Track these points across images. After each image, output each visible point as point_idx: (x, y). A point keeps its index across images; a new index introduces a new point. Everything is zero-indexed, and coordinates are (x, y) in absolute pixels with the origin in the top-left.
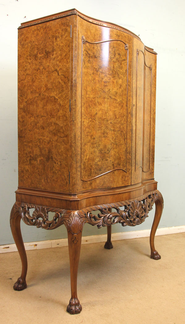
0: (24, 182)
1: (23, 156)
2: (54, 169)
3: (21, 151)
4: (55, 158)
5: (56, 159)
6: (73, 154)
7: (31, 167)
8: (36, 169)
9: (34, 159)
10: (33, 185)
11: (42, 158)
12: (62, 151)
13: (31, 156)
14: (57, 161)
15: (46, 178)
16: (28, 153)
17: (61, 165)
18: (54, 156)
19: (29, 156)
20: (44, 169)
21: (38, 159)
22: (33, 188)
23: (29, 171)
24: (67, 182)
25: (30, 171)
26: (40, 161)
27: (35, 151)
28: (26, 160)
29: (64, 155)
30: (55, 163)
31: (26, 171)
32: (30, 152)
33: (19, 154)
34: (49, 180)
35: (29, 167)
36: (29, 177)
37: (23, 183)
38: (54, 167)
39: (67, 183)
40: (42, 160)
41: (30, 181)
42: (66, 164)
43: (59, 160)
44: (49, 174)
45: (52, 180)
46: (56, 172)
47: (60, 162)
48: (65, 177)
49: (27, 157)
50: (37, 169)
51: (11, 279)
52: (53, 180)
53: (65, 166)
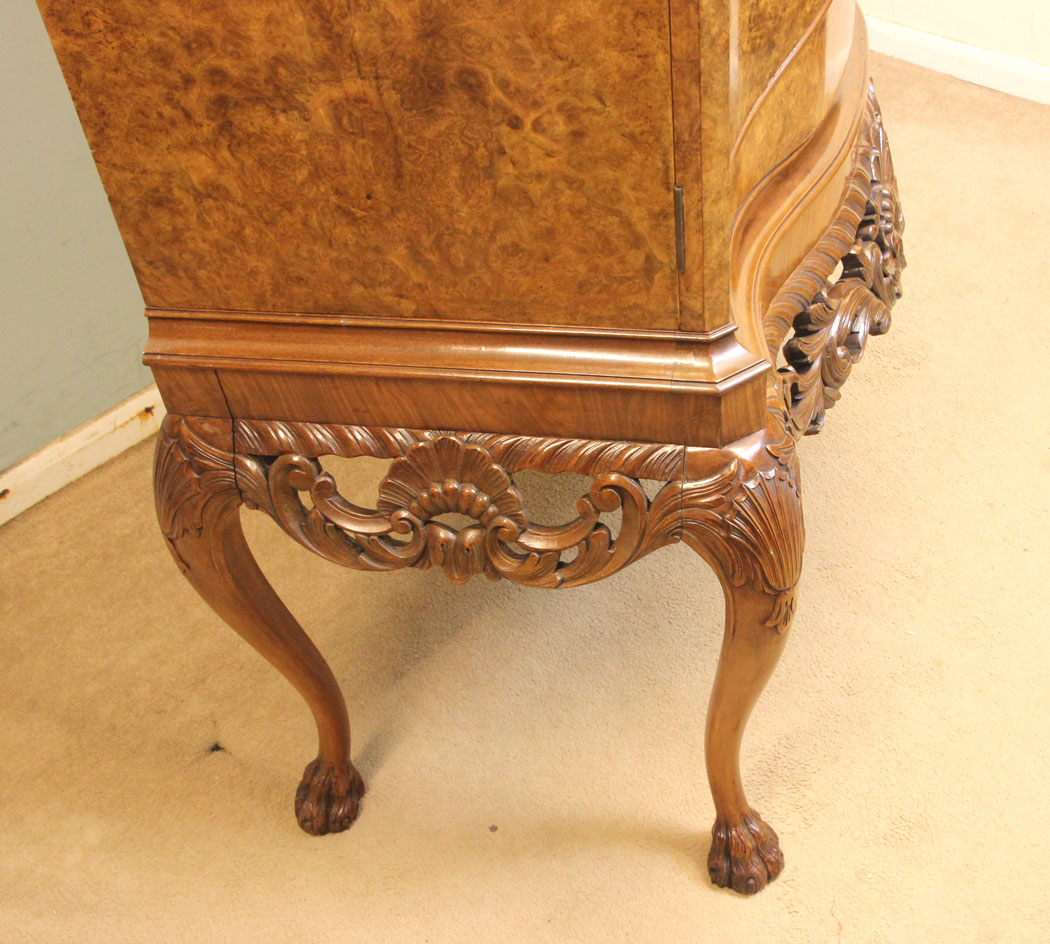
0: (202, 274)
1: (122, 77)
2: (510, 169)
3: (78, 27)
4: (504, 85)
5: (518, 93)
6: (705, 50)
7: (249, 162)
8: (302, 175)
9: (259, 100)
10: (299, 291)
11: (354, 86)
12: (576, 27)
13: (217, 75)
14: (536, 104)
15: (426, 241)
16: (175, 48)
17: (577, 135)
18: (496, 68)
19: (196, 72)
20: (399, 176)
21: (319, 100)
22: (307, 313)
23: (227, 195)
24: (649, 259)
25: (238, 194)
26: (335, 107)
27: (255, 30)
28: (167, 111)
29: (612, 58)
30: (515, 124)
31: (199, 197)
32: (197, 43)
33: (73, 67)
34: (459, 254)
35: (221, 168)
36: (238, 235)
37: (194, 279)
38: (502, 152)
39: (650, 266)
40: (359, 100)
41: (264, 265)
42: (634, 127)
43: (554, 101)
44: (452, 212)
45: (494, 248)
46: (535, 189)
47: (571, 114)
48: (627, 223)
49: (175, 78)
50: (316, 174)
51: (216, 748)
52: (504, 248)
53: (620, 144)
